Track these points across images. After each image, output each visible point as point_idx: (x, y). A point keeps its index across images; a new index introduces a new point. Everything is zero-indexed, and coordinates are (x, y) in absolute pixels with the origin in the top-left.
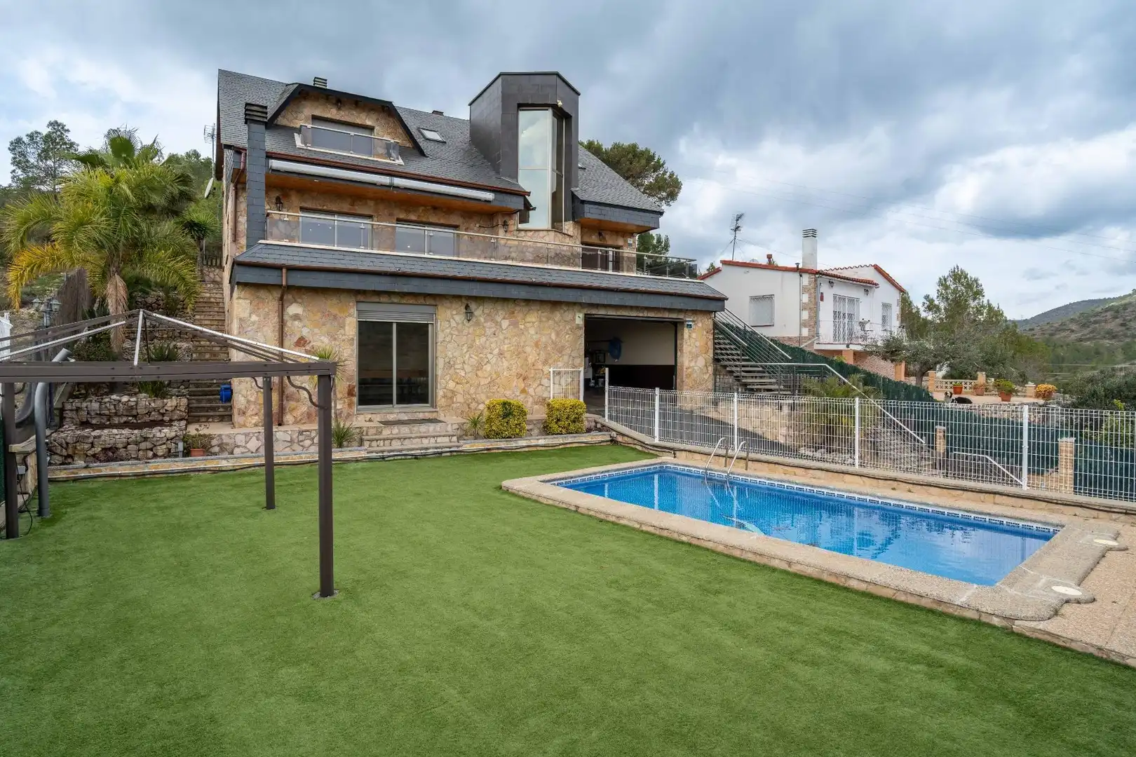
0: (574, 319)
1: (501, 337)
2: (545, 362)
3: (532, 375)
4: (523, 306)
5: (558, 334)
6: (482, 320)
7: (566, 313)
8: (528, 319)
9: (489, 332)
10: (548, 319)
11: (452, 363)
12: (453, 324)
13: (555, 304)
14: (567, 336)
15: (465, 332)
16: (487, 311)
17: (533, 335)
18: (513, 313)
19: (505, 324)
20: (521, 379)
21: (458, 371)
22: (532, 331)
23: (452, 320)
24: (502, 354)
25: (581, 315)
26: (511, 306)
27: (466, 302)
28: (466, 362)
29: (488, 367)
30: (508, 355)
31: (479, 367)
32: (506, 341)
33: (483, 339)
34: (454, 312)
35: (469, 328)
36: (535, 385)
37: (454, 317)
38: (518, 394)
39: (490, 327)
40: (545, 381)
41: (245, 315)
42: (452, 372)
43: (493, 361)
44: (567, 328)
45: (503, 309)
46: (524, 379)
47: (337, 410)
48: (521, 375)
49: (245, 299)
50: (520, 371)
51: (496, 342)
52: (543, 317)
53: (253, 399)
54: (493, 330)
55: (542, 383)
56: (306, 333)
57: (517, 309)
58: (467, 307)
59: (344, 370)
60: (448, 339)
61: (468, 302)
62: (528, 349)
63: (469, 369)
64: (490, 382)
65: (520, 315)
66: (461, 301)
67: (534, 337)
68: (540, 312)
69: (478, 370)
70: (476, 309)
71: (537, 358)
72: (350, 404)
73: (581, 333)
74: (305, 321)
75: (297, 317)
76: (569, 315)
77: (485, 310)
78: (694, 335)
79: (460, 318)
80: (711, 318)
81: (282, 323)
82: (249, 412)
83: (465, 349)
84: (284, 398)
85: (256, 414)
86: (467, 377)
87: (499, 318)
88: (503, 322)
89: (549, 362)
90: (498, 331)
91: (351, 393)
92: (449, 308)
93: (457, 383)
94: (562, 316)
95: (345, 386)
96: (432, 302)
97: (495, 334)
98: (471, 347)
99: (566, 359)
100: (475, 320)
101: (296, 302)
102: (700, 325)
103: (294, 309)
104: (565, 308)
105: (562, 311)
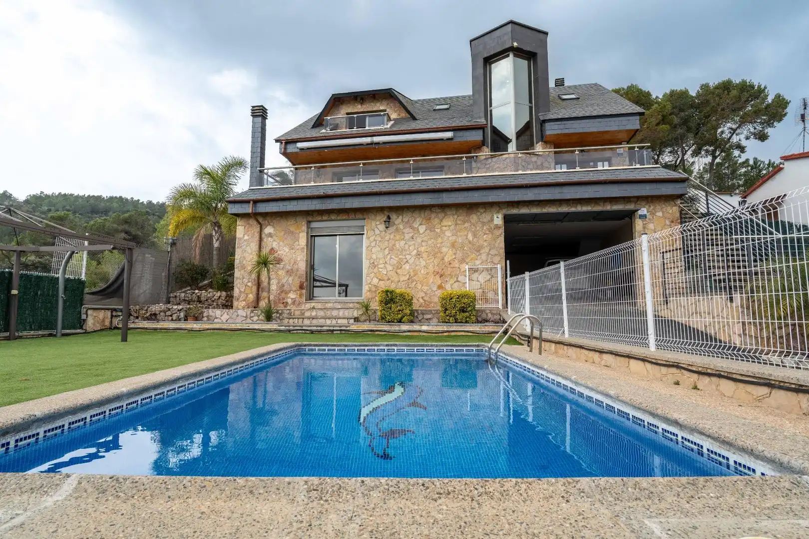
0: (492, 220)
1: (419, 240)
2: (463, 261)
3: (449, 273)
4: (439, 212)
5: (475, 236)
6: (401, 227)
7: (483, 215)
8: (445, 223)
9: (407, 237)
10: (464, 222)
11: (376, 263)
12: (377, 232)
13: (471, 207)
14: (485, 237)
15: (387, 238)
16: (406, 220)
17: (449, 237)
18: (430, 219)
19: (422, 229)
20: (438, 276)
21: (381, 270)
22: (448, 234)
23: (376, 229)
24: (419, 255)
25: (500, 216)
26: (427, 212)
28: (388, 262)
29: (407, 267)
30: (425, 255)
31: (399, 266)
32: (423, 244)
33: (403, 243)
34: (378, 223)
35: (389, 235)
36: (452, 281)
37: (378, 226)
38: (435, 289)
39: (408, 233)
40: (461, 278)
41: (241, 236)
42: (376, 270)
43: (411, 261)
44: (485, 228)
45: (420, 216)
46: (441, 276)
47: (292, 299)
48: (438, 273)
49: (242, 226)
50: (437, 269)
51: (414, 244)
52: (460, 220)
53: (243, 290)
54: (411, 235)
55: (459, 279)
56: (275, 245)
57: (433, 216)
58: (389, 218)
59: (297, 270)
60: (373, 244)
61: (389, 213)
62: (444, 250)
63: (390, 268)
64: (408, 279)
65: (437, 221)
66: (384, 213)
67: (450, 239)
68: (456, 216)
69: (398, 268)
70: (396, 219)
71: (454, 257)
72: (301, 295)
73: (500, 232)
74: (274, 237)
75: (270, 235)
76: (486, 217)
77: (404, 219)
78: (651, 226)
79: (382, 227)
80: (676, 205)
81: (261, 240)
82: (241, 299)
83: (387, 252)
84: (260, 290)
85: (244, 300)
86: (388, 275)
87: (416, 225)
88: (420, 227)
89: (467, 261)
90: (416, 235)
91: (301, 287)
92: (374, 220)
93: (380, 280)
94: (479, 219)
95: (297, 283)
96: (360, 216)
97: (413, 238)
98: (391, 250)
99: (484, 257)
100: (395, 227)
101: (270, 225)
102: (660, 214)
103: (268, 230)
104: (481, 211)
105: (478, 214)
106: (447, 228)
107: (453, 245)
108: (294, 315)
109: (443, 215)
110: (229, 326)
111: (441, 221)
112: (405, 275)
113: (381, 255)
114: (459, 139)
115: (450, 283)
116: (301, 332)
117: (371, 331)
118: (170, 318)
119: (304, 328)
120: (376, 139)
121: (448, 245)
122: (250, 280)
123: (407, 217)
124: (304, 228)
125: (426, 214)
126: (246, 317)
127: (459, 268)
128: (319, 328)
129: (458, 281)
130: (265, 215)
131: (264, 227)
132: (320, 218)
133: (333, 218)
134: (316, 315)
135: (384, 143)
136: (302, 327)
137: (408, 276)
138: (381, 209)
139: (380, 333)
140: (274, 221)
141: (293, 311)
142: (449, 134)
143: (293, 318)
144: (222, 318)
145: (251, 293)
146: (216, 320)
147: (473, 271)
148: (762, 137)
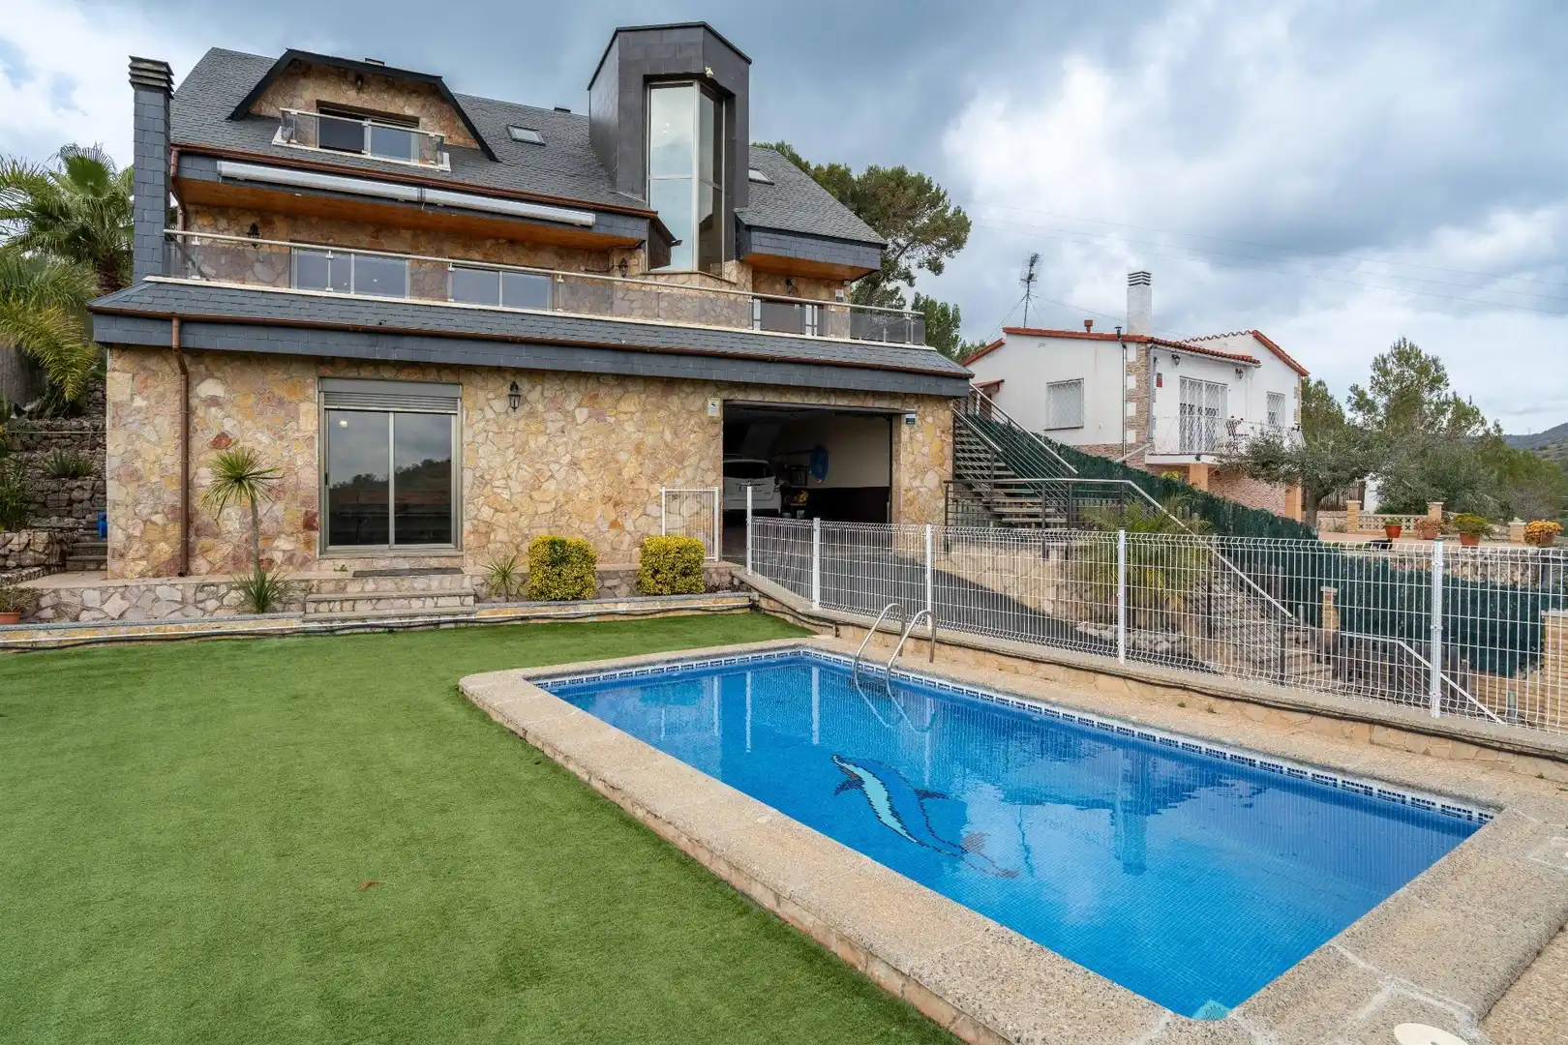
0: (704, 408)
1: (575, 436)
2: (654, 478)
3: (630, 499)
4: (614, 386)
5: (675, 434)
6: (540, 407)
7: (691, 398)
8: (623, 406)
9: (552, 427)
10: (659, 408)
11: (487, 477)
12: (490, 414)
13: (670, 384)
14: (692, 436)
15: (511, 427)
16: (548, 394)
17: (630, 433)
18: (596, 396)
19: (582, 414)
20: (610, 505)
21: (499, 491)
22: (629, 427)
23: (487, 408)
24: (575, 464)
25: (718, 402)
26: (591, 384)
27: (513, 379)
28: (513, 476)
29: (552, 486)
30: (586, 465)
31: (535, 485)
32: (584, 443)
33: (543, 439)
34: (492, 395)
35: (515, 423)
36: (636, 514)
37: (492, 403)
38: (604, 529)
39: (554, 421)
40: (652, 509)
41: (126, 397)
42: (487, 492)
43: (561, 475)
44: (692, 422)
45: (578, 390)
46: (616, 505)
47: (284, 551)
48: (608, 498)
49: (124, 371)
50: (608, 492)
51: (566, 444)
52: (649, 404)
53: (137, 533)
54: (560, 424)
55: (645, 511)
56: (228, 426)
57: (605, 391)
58: (514, 386)
59: (297, 486)
61: (516, 379)
62: (623, 456)
63: (517, 487)
64: (555, 509)
65: (609, 400)
66: (504, 378)
67: (634, 436)
68: (643, 396)
69: (533, 489)
70: (533, 392)
71: (638, 470)
72: (308, 544)
73: (717, 431)
74: (229, 407)
75: (214, 401)
76: (695, 402)
77: (545, 392)
78: (919, 436)
79: (501, 405)
80: (949, 409)
81: (187, 411)
82: (131, 554)
83: (510, 454)
84: (192, 531)
85: (142, 558)
86: (514, 501)
87: (571, 405)
88: (577, 411)
89: (662, 478)
90: (569, 426)
91: (309, 525)
92: (482, 388)
93: (496, 510)
94: (682, 403)
95: (298, 514)
96: (452, 378)
97: (563, 432)
98: (520, 452)
99: (689, 472)
100: (526, 408)
101: (212, 376)
102: (930, 419)
103: (208, 388)
104: (687, 390)
105: (683, 395)
106: (629, 417)
107: (638, 449)
108: (318, 592)
109: (623, 392)
110: (157, 630)
111: (620, 402)
112: (546, 502)
113: (497, 461)
115: (633, 517)
116: (362, 630)
117: (523, 619)
119: (369, 622)
120: (431, 195)
121: (630, 448)
122: (160, 509)
123: (551, 389)
124: (312, 391)
125: (589, 386)
127: (646, 490)
128: (407, 620)
129: (646, 514)
130: (200, 353)
131: (194, 383)
132: (355, 374)
135: (447, 207)
137: (554, 503)
138: (498, 371)
140: (226, 368)
141: (315, 583)
142: (588, 218)
144: (106, 607)
145: (166, 540)
147: (673, 496)
148: (936, 268)
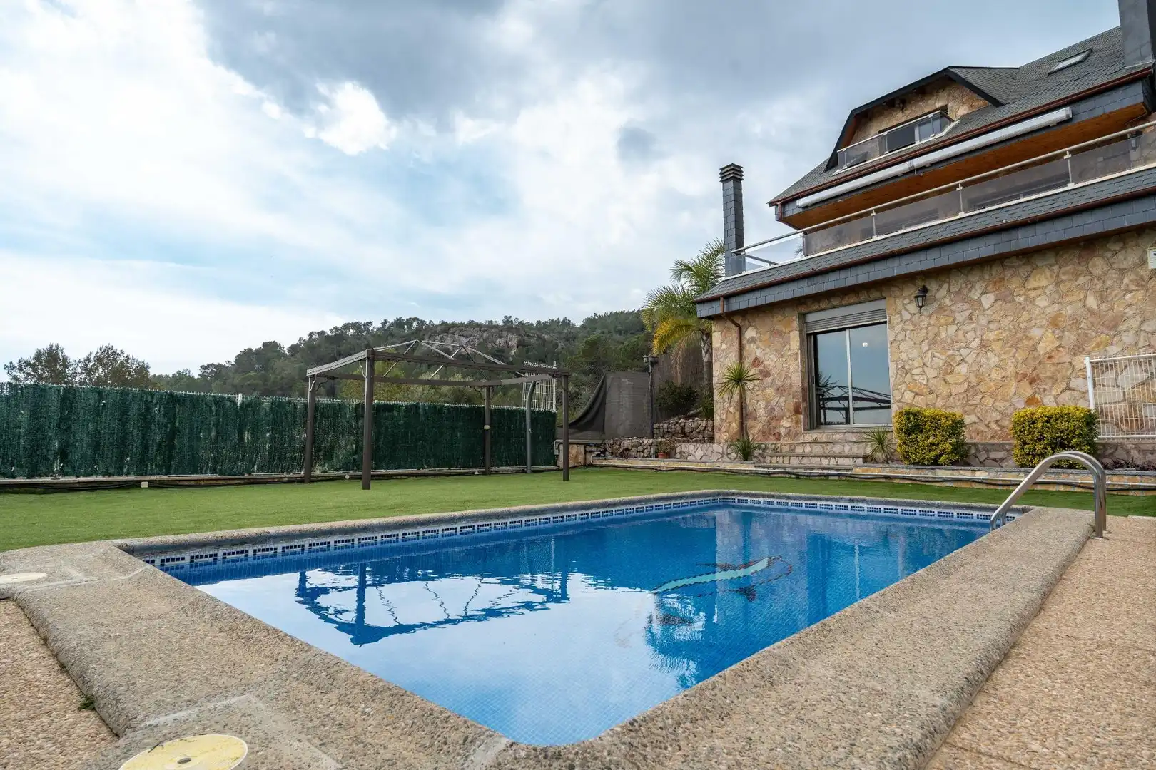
0: (1143, 262)
1: (983, 321)
2: (1078, 349)
3: (1049, 374)
4: (1020, 265)
5: (1102, 298)
6: (948, 302)
7: (1120, 256)
8: (1033, 283)
9: (960, 317)
10: (1076, 275)
11: (907, 367)
12: (907, 316)
13: (1090, 244)
14: (1127, 297)
15: (924, 325)
16: (955, 288)
17: (1044, 307)
18: (1001, 280)
19: (987, 300)
20: (1025, 383)
21: (916, 377)
22: (1042, 302)
23: (904, 312)
24: (985, 346)
26: (996, 270)
27: (921, 283)
28: (928, 364)
29: (963, 369)
30: (996, 347)
31: (949, 369)
32: (992, 326)
33: (952, 329)
34: (907, 301)
35: (927, 319)
36: (1057, 390)
37: (907, 306)
38: (1020, 404)
39: (961, 311)
40: (1075, 383)
41: (719, 345)
42: (908, 379)
43: (970, 359)
44: (1126, 280)
45: (982, 278)
46: (1033, 381)
47: (786, 428)
48: (1025, 376)
49: (718, 331)
50: (1023, 369)
51: (974, 329)
52: (1064, 274)
53: (724, 417)
54: (967, 313)
55: (1071, 385)
56: (759, 353)
57: (1008, 273)
58: (925, 290)
59: (791, 387)
60: (900, 337)
61: (923, 281)
62: (1036, 333)
63: (932, 373)
64: (968, 390)
65: (1016, 282)
66: (915, 285)
67: (1048, 310)
68: (1056, 268)
69: (947, 373)
70: (938, 290)
71: (1057, 343)
72: (797, 422)
74: (758, 342)
75: (752, 340)
76: (1127, 258)
77: (952, 288)
79: (913, 308)
81: (741, 347)
82: (723, 429)
83: (925, 346)
84: (744, 416)
85: (726, 431)
86: (930, 385)
87: (975, 295)
88: (984, 299)
89: (1087, 349)
90: (977, 313)
91: (797, 411)
92: (898, 297)
93: (916, 394)
95: (791, 404)
96: (877, 294)
97: (971, 319)
98: (933, 343)
99: (1128, 337)
100: (936, 305)
101: (750, 326)
103: (750, 333)
104: (1117, 247)
105: (1109, 254)
106: (1039, 292)
107: (1054, 322)
108: (781, 450)
109: (1028, 268)
111: (1027, 279)
112: (960, 384)
113: (915, 354)
114: (1084, 117)
115: (1054, 392)
118: (642, 454)
120: (917, 162)
121: (1044, 322)
122: (732, 404)
123: (957, 283)
124: (796, 324)
125: (994, 273)
126: (723, 454)
127: (1070, 363)
129: (1069, 389)
130: (744, 313)
131: (743, 330)
132: (818, 306)
133: (835, 303)
134: (811, 452)
135: (934, 165)
136: (784, 468)
137: (966, 385)
138: (910, 278)
139: (901, 482)
140: (757, 318)
142: (1061, 114)
143: (777, 456)
144: (696, 454)
145: (734, 421)
146: (689, 458)
147: (1102, 367)
